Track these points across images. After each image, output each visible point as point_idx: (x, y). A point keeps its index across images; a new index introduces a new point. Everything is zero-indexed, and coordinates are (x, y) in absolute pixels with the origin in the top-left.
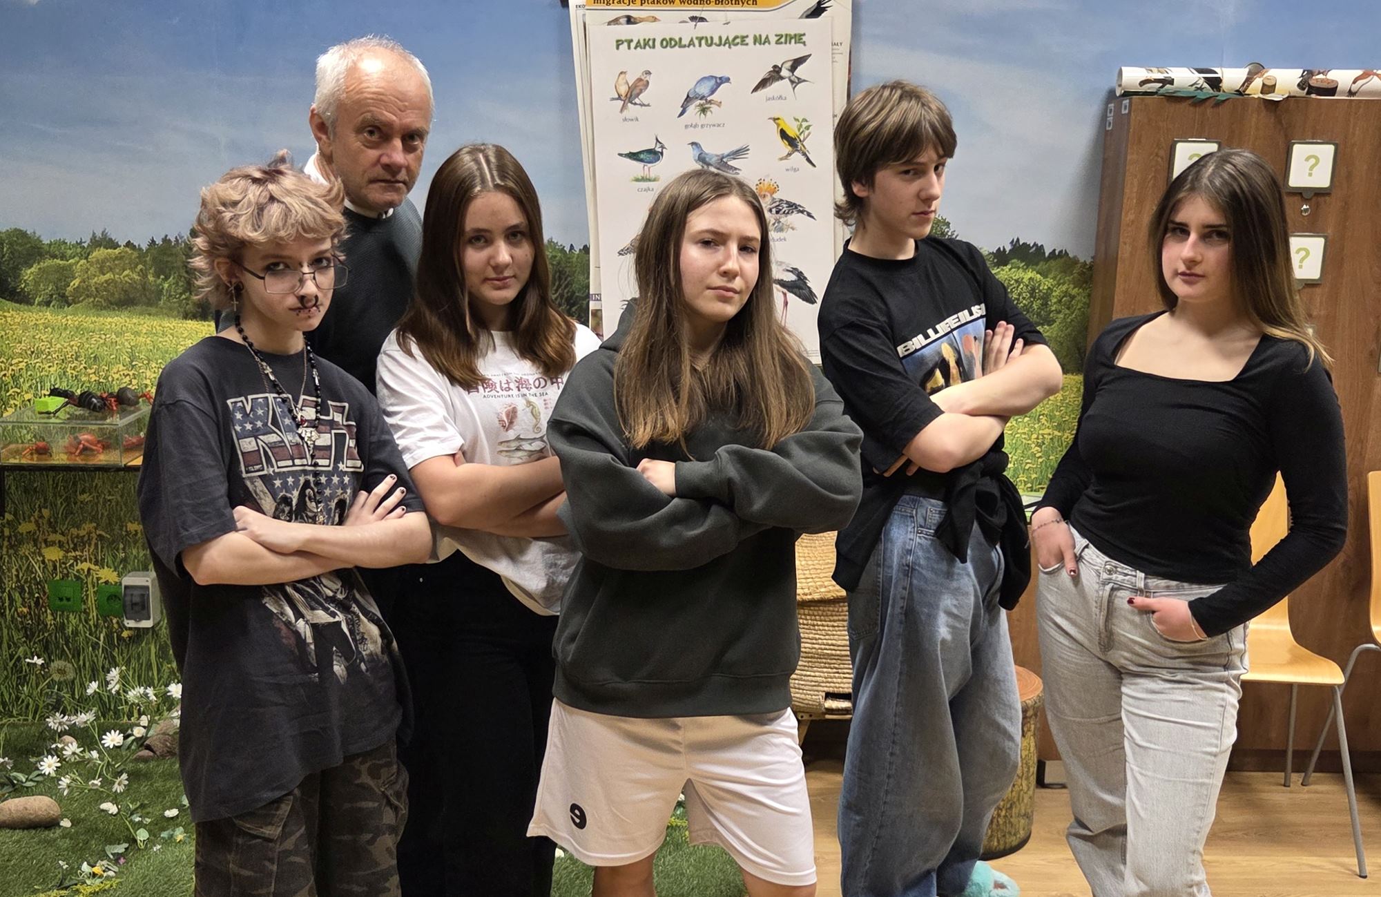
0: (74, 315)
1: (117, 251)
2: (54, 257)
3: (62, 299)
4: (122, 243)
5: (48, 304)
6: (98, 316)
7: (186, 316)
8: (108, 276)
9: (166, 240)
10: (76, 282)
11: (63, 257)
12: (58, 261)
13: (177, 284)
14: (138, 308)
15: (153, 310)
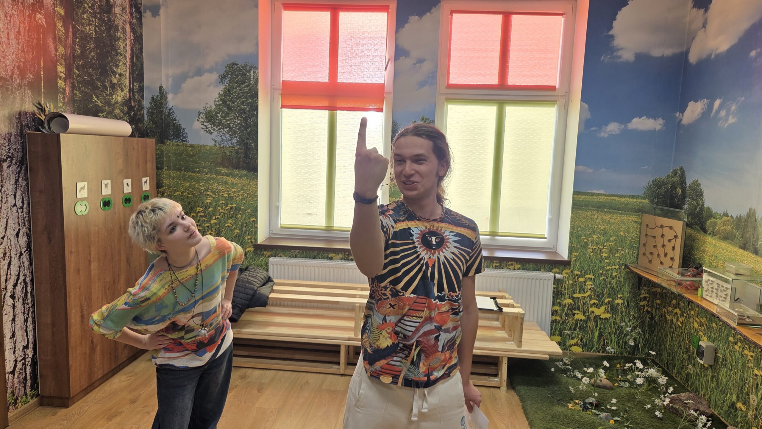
0: (715, 240)
1: (728, 218)
2: (714, 218)
3: (714, 234)
4: (730, 216)
5: (710, 234)
6: (720, 241)
7: (740, 248)
8: (725, 227)
9: (740, 216)
10: (717, 228)
11: (716, 219)
12: (715, 220)
13: (740, 233)
14: (729, 241)
15: (733, 242)
